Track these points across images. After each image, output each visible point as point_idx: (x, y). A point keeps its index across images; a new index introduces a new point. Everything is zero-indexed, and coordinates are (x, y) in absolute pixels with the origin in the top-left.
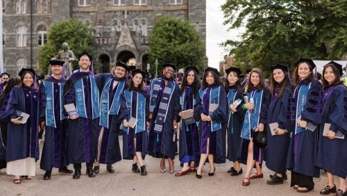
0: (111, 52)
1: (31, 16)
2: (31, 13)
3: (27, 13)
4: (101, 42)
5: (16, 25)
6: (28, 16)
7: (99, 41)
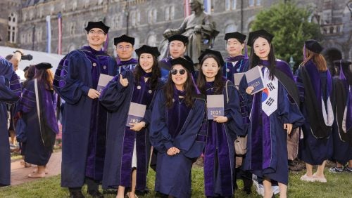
0: (343, 45)
1: (242, 12)
2: (242, 7)
3: (237, 8)
4: (328, 32)
5: (225, 25)
6: (238, 12)
7: (325, 30)
